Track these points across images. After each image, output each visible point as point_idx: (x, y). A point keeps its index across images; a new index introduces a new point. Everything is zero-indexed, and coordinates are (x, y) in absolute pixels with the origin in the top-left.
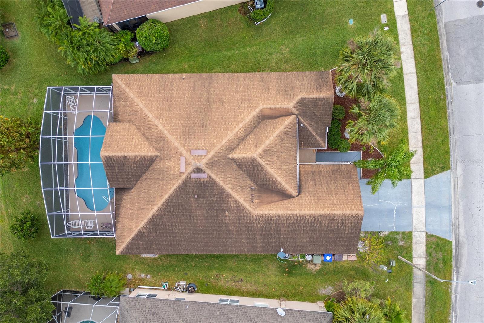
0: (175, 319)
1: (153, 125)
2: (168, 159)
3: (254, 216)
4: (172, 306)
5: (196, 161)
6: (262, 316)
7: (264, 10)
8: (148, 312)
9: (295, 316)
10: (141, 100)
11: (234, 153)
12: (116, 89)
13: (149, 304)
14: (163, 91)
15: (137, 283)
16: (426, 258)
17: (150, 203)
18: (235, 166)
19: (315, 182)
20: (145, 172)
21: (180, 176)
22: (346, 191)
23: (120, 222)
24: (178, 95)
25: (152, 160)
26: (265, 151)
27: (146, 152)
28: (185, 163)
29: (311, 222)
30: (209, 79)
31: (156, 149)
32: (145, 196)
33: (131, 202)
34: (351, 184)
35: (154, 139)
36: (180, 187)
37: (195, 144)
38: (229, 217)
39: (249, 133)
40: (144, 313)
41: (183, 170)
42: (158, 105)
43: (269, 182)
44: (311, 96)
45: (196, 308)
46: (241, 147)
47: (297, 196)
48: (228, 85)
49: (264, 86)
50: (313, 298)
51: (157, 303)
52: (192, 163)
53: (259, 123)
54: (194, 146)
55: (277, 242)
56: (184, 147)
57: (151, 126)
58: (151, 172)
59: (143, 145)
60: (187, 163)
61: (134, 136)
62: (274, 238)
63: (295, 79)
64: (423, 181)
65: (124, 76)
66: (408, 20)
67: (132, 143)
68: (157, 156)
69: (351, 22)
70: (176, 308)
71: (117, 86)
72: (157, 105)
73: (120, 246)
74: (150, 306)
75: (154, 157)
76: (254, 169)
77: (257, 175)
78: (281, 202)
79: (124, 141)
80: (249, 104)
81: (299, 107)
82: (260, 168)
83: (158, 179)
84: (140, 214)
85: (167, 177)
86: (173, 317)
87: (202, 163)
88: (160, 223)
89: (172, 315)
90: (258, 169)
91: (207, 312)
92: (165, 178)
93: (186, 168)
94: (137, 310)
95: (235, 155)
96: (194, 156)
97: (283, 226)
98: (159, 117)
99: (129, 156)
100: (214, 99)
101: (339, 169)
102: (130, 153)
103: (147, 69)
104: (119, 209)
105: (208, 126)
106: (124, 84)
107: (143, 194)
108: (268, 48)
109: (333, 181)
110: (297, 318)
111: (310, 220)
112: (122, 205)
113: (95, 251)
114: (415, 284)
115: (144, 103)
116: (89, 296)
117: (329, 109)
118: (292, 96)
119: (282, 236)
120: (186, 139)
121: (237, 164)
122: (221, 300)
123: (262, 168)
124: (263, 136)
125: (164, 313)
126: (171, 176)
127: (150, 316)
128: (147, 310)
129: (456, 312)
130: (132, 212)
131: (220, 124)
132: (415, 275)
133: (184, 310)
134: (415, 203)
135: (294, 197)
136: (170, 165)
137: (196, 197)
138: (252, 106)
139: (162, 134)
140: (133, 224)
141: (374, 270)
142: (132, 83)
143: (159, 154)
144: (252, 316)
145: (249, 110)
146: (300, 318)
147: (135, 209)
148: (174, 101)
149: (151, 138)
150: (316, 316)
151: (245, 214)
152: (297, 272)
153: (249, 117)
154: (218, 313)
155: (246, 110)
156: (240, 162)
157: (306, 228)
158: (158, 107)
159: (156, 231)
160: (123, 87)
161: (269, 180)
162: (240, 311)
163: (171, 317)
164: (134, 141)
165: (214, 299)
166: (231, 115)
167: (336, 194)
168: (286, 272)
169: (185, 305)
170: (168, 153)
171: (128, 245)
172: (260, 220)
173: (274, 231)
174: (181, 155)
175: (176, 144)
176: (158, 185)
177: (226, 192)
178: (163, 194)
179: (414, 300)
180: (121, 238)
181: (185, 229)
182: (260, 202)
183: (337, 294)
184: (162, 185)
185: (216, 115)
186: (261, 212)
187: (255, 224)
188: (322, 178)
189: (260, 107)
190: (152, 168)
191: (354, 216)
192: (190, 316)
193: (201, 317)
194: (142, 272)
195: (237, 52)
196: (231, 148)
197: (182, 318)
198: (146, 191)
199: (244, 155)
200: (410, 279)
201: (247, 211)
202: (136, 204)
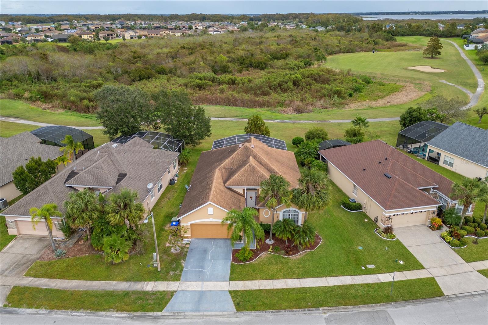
11: (252, 158)
46: (256, 161)
64: (227, 289)
76: (243, 165)
124: (263, 169)
129: (85, 316)
132: (138, 283)
134: (205, 283)
135: (224, 184)
196: (255, 157)
199: (251, 161)
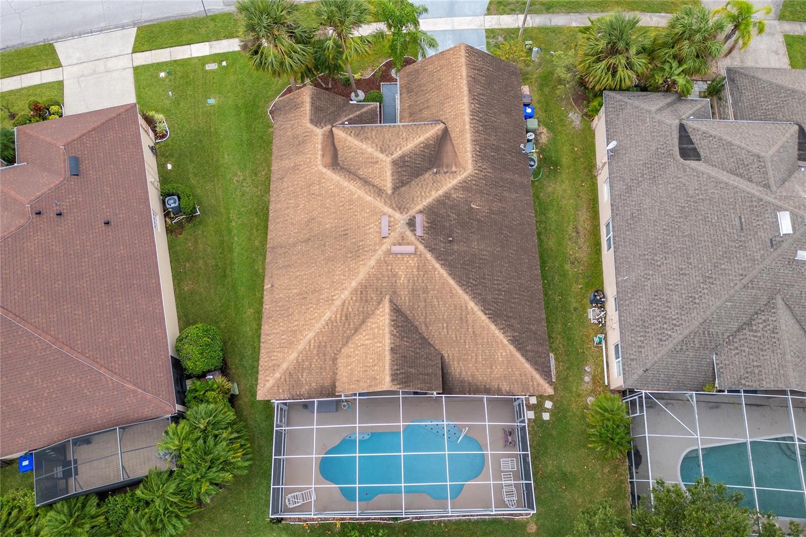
0: (647, 292)
1: (342, 311)
2: (395, 279)
3: (475, 171)
4: (627, 302)
5: (397, 226)
6: (622, 174)
7: (181, 196)
8: (643, 336)
9: (615, 133)
10: (301, 339)
11: (385, 189)
12: (281, 391)
13: (630, 338)
14: (290, 309)
15: (602, 389)
16: (518, 14)
17: (464, 318)
18: (403, 188)
19: (425, 108)
20: (416, 327)
21: (420, 255)
22: (435, 70)
23: (499, 385)
24: (298, 285)
25: (396, 310)
26: (382, 151)
27: (383, 318)
28: (400, 245)
29: (480, 105)
30: (275, 250)
31: (379, 303)
32: (453, 327)
33: (464, 360)
34: (426, 68)
35: (363, 308)
36: (437, 258)
37: (373, 237)
38: (479, 205)
39: (357, 176)
40: (645, 342)
41: (410, 249)
42: (312, 309)
43: (425, 152)
44: (308, 112)
45: (625, 266)
46: (376, 181)
47: (444, 123)
48: (287, 220)
49: (290, 174)
50: (588, 136)
51: (626, 326)
52: (401, 231)
53: (342, 168)
54: (375, 237)
55: (511, 154)
56: (377, 250)
57: (344, 313)
58: (416, 315)
59: (374, 326)
60: (400, 241)
61: (359, 344)
62: (505, 155)
63: (282, 138)
65: (261, 379)
66: (217, 42)
67: (371, 343)
68: (391, 301)
69: (211, 101)
70: (630, 295)
71: (276, 388)
72: (311, 311)
73: (538, 385)
74: (633, 335)
75: (392, 306)
76: (408, 166)
77: (416, 165)
78: (453, 141)
79: (366, 357)
80: (315, 183)
81: (322, 124)
82: (406, 158)
83: (425, 301)
84: (483, 339)
85: (423, 282)
86: (644, 296)
87: (401, 218)
88: (496, 305)
89: (641, 299)
90: (408, 161)
91: (629, 249)
92: (424, 285)
93: (408, 244)
94: (643, 355)
95: (388, 186)
96: (390, 232)
97: (488, 140)
98: (330, 301)
99: (391, 343)
100: (306, 232)
101: (406, 86)
102: (387, 342)
103: (250, 372)
104: (477, 386)
105: (345, 228)
106: (274, 374)
107: (450, 333)
108: (234, 198)
109: (422, 88)
110: (617, 130)
111: (477, 105)
112: (470, 379)
113: (555, 462)
114: (553, 24)
115: (306, 333)
116: (637, 473)
117: (325, 95)
118: (307, 134)
119: (503, 146)
120: (365, 251)
121: (402, 186)
122: (609, 248)
123: (406, 156)
124: (361, 159)
125: (640, 311)
126: (420, 273)
127: (648, 332)
128: (639, 339)
130: (480, 357)
131: (343, 212)
132: (541, 25)
133: (631, 283)
134: (449, 27)
135: (446, 127)
136: (403, 276)
137: (451, 239)
138: (318, 179)
139: (356, 290)
140: (499, 354)
141: (540, 67)
142: (275, 362)
143: (388, 297)
144: (625, 187)
145: (324, 180)
146: (617, 127)
147: (475, 349)
148: (306, 288)
149: (362, 314)
150: (611, 109)
151: (474, 182)
152: (553, 155)
153: (334, 178)
154: (628, 233)
155: (324, 185)
156: (398, 181)
157: (489, 113)
158: (315, 309)
159: (508, 317)
160: (279, 376)
161: (423, 151)
162: (620, 204)
163: (645, 300)
164: (366, 342)
165: (608, 258)
166: (330, 202)
167: (439, 80)
168: (555, 170)
169: (622, 283)
170: (386, 279)
171: (536, 369)
172: (480, 167)
173: (495, 153)
174: (389, 252)
175: (372, 262)
176: (435, 300)
177: (442, 198)
178: (448, 289)
179: (574, 24)
180: (526, 382)
181: (501, 272)
182: (456, 165)
183: (579, 106)
184: (436, 292)
185: (330, 222)
186: (470, 161)
187: (488, 174)
188: (419, 102)
189: (321, 168)
190: (408, 312)
191: (467, 55)
192: (639, 272)
193: (638, 256)
194: (582, 379)
195: (236, 239)
196: (379, 192)
197: (644, 282)
198: (445, 325)
199: (389, 173)
200: (546, 29)
201: (469, 179)
202: (467, 347)
